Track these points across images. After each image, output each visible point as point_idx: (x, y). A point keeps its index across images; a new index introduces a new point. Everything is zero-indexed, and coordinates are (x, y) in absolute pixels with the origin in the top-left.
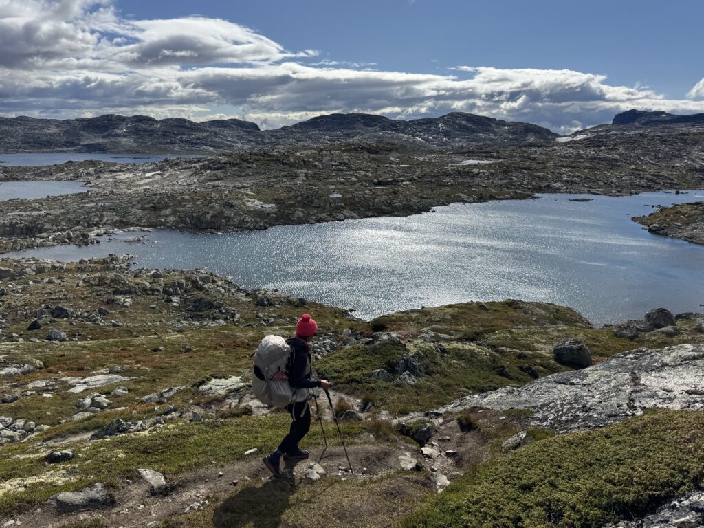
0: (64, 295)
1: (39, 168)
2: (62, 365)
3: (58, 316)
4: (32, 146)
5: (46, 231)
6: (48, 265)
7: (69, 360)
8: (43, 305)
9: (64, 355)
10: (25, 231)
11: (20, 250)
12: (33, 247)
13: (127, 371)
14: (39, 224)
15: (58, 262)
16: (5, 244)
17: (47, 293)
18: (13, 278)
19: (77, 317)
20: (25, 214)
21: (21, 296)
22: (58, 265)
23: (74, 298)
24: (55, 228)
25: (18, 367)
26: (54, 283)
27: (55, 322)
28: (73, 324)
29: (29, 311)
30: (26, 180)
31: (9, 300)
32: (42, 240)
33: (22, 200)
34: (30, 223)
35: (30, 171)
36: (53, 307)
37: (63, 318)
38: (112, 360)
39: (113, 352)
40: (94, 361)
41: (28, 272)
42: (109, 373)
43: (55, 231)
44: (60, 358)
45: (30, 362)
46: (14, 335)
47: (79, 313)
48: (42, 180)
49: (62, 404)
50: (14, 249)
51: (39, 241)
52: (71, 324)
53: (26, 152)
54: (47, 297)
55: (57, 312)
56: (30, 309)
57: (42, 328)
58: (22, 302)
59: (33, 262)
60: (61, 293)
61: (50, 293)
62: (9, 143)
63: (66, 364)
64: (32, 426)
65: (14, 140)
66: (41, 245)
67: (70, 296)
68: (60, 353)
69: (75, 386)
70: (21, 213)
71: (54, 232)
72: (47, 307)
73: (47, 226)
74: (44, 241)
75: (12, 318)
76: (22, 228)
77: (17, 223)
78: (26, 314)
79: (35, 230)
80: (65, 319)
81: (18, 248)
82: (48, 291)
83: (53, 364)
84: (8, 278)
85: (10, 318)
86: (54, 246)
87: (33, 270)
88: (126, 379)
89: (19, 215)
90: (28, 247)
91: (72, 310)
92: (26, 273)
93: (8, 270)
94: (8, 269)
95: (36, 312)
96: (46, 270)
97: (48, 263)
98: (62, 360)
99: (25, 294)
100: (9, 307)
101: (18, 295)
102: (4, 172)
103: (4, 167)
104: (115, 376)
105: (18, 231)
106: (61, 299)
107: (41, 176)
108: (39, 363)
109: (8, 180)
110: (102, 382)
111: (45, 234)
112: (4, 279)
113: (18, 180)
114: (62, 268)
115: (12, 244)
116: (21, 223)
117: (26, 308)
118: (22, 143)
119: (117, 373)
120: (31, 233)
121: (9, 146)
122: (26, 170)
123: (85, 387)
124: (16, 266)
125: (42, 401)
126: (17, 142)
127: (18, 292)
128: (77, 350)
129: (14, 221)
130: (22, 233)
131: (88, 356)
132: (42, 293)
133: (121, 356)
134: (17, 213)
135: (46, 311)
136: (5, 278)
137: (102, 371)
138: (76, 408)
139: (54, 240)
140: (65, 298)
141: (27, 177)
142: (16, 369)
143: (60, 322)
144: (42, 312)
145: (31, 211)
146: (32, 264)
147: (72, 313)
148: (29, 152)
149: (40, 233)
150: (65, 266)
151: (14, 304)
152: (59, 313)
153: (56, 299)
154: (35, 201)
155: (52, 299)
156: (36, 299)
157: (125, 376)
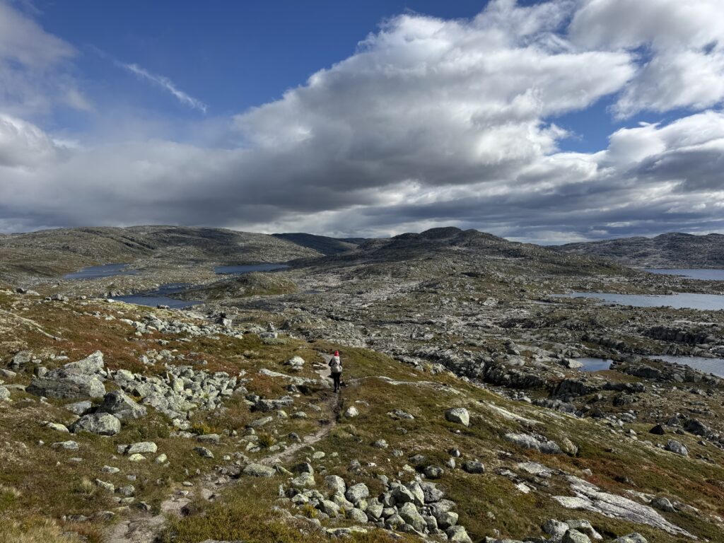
0: (705, 410)
1: (718, 282)
2: (598, 462)
3: (690, 431)
4: (718, 262)
5: (708, 342)
6: (698, 376)
7: (614, 460)
8: (678, 414)
9: (610, 451)
10: (686, 338)
11: (675, 355)
12: (689, 354)
13: (683, 515)
14: (702, 334)
15: (712, 375)
16: (662, 347)
17: (686, 403)
18: (659, 380)
19: (713, 439)
20: (691, 322)
21: (658, 398)
22: (710, 378)
23: (716, 416)
24: (719, 340)
25: (539, 440)
26: (698, 394)
27: (682, 433)
28: (702, 444)
29: (661, 415)
30: (703, 292)
31: (645, 398)
32: (700, 350)
33: (693, 310)
34: (694, 331)
35: (708, 284)
36: (688, 419)
37: (696, 434)
38: (681, 489)
39: (691, 478)
40: (649, 479)
41: (675, 378)
42: (649, 504)
43: (718, 344)
44: (602, 453)
45: (558, 440)
46: (632, 431)
47: (717, 435)
48: (718, 294)
49: (527, 511)
50: (669, 353)
51: (697, 350)
52: (700, 443)
53: (710, 268)
54: (685, 406)
55: (690, 426)
56: (664, 414)
57: (665, 436)
58: (658, 405)
59: (684, 369)
60: (703, 407)
61: (690, 404)
62: (695, 259)
63: (604, 463)
64: (448, 521)
65: (700, 256)
66: (698, 355)
67: (712, 412)
68: (609, 447)
69: (575, 496)
70: (687, 322)
71: (716, 345)
72: (681, 417)
73: (711, 337)
74: (702, 351)
75: (643, 416)
76: (684, 336)
77: (680, 330)
78: (658, 418)
79: (696, 339)
80: (699, 436)
81: (674, 353)
82: (689, 400)
83: (590, 456)
84: (654, 379)
85: (641, 416)
86: (711, 358)
87: (682, 377)
88: (670, 528)
89: (685, 323)
90: (684, 354)
91: (709, 428)
92: (673, 378)
93: (656, 371)
94: (656, 369)
95: (668, 419)
96: (696, 381)
97: (699, 374)
98: (602, 456)
99: (663, 397)
100: (644, 406)
101: (655, 395)
102: (683, 284)
103: (685, 280)
104: (653, 512)
105: (680, 338)
106: (700, 413)
107: (719, 290)
108: (571, 446)
109: (684, 292)
110: (622, 511)
111: (706, 345)
112: (650, 379)
113: (694, 292)
114: (714, 382)
115: (668, 348)
116: (684, 330)
117: (660, 411)
118: (708, 259)
119: (663, 510)
120: (692, 341)
121: (694, 261)
122: (705, 283)
123: (587, 504)
124: (665, 369)
125: (506, 492)
126: (703, 258)
127: (656, 393)
128: (635, 453)
129: (677, 328)
130: (683, 340)
131: (646, 468)
132: (681, 400)
133: (700, 490)
134: (683, 321)
135: (679, 420)
136: (652, 378)
137: (642, 495)
138: (540, 530)
139: (713, 352)
140: (705, 413)
141: (704, 290)
142: (535, 440)
143: (687, 435)
144: (674, 421)
145: (699, 321)
146: (682, 371)
147: (709, 432)
148: (714, 268)
149: (702, 343)
150: (718, 381)
151: (649, 403)
152: (694, 428)
153: (694, 411)
154: (706, 312)
155: (690, 410)
156: (672, 405)
157: (673, 523)
